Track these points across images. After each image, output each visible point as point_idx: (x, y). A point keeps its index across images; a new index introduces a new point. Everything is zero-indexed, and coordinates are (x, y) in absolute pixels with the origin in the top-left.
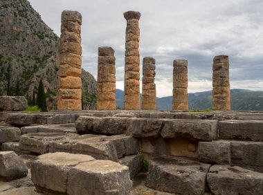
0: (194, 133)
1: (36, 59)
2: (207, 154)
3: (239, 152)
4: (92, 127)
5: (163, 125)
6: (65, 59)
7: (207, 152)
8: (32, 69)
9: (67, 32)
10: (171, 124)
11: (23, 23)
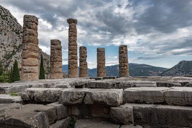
0: (107, 101)
1: (14, 47)
2: (117, 118)
3: (139, 113)
4: (34, 97)
5: (85, 95)
6: (26, 47)
7: (117, 116)
8: (11, 53)
9: (27, 29)
10: (91, 94)
11: (4, 23)
